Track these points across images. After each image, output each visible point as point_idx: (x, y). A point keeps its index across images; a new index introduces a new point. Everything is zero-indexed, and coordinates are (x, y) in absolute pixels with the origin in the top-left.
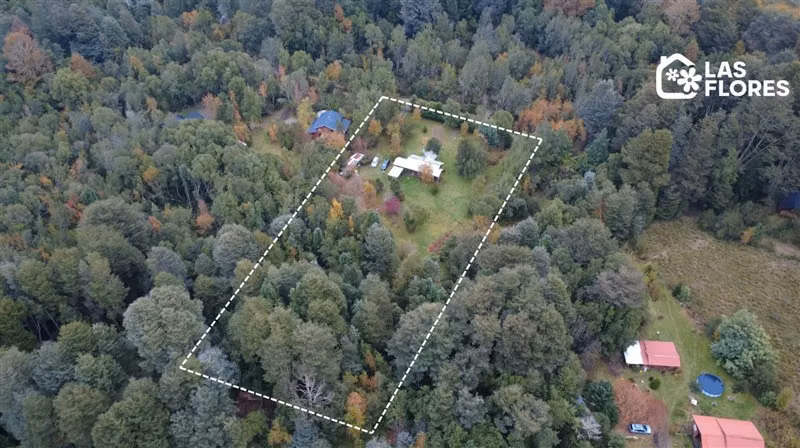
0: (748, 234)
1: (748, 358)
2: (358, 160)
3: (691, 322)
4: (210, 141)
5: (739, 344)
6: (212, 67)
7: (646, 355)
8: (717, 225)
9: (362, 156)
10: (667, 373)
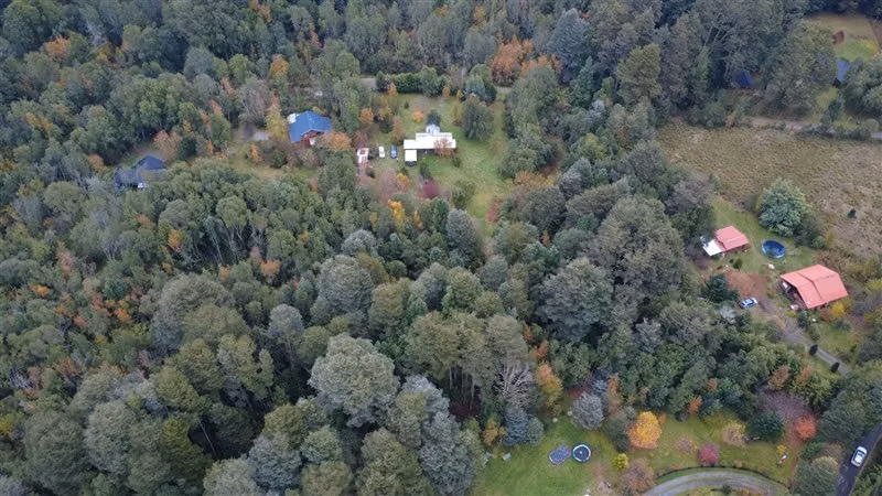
0: (730, 118)
1: (795, 216)
2: (366, 155)
3: (730, 204)
4: (222, 181)
5: (785, 208)
6: (148, 99)
7: (722, 244)
8: (706, 118)
9: (367, 150)
10: (739, 252)
